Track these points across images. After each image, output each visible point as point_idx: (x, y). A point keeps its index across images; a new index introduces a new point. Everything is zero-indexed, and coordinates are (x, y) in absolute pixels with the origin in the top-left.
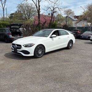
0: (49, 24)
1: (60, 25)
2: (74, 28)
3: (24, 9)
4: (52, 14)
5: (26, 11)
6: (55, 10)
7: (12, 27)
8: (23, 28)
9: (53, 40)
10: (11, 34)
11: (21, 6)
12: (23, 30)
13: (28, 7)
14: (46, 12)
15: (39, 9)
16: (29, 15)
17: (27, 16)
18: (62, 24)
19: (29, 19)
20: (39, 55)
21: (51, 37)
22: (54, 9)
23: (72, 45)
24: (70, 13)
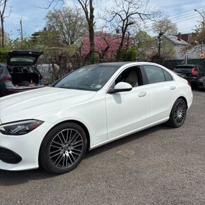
0: (116, 54)
1: (144, 55)
2: (180, 61)
3: (60, 22)
4: (122, 28)
5: (67, 25)
6: (130, 20)
7: (13, 60)
8: (53, 63)
9: (119, 101)
10: (9, 79)
11: (54, 16)
12: (52, 69)
13: (70, 17)
14: (109, 24)
15: (92, 17)
16: (73, 36)
17: (67, 36)
18: (149, 53)
19: (72, 43)
20: (64, 161)
21: (113, 91)
22: (127, 17)
23: (184, 115)
24: (168, 28)
